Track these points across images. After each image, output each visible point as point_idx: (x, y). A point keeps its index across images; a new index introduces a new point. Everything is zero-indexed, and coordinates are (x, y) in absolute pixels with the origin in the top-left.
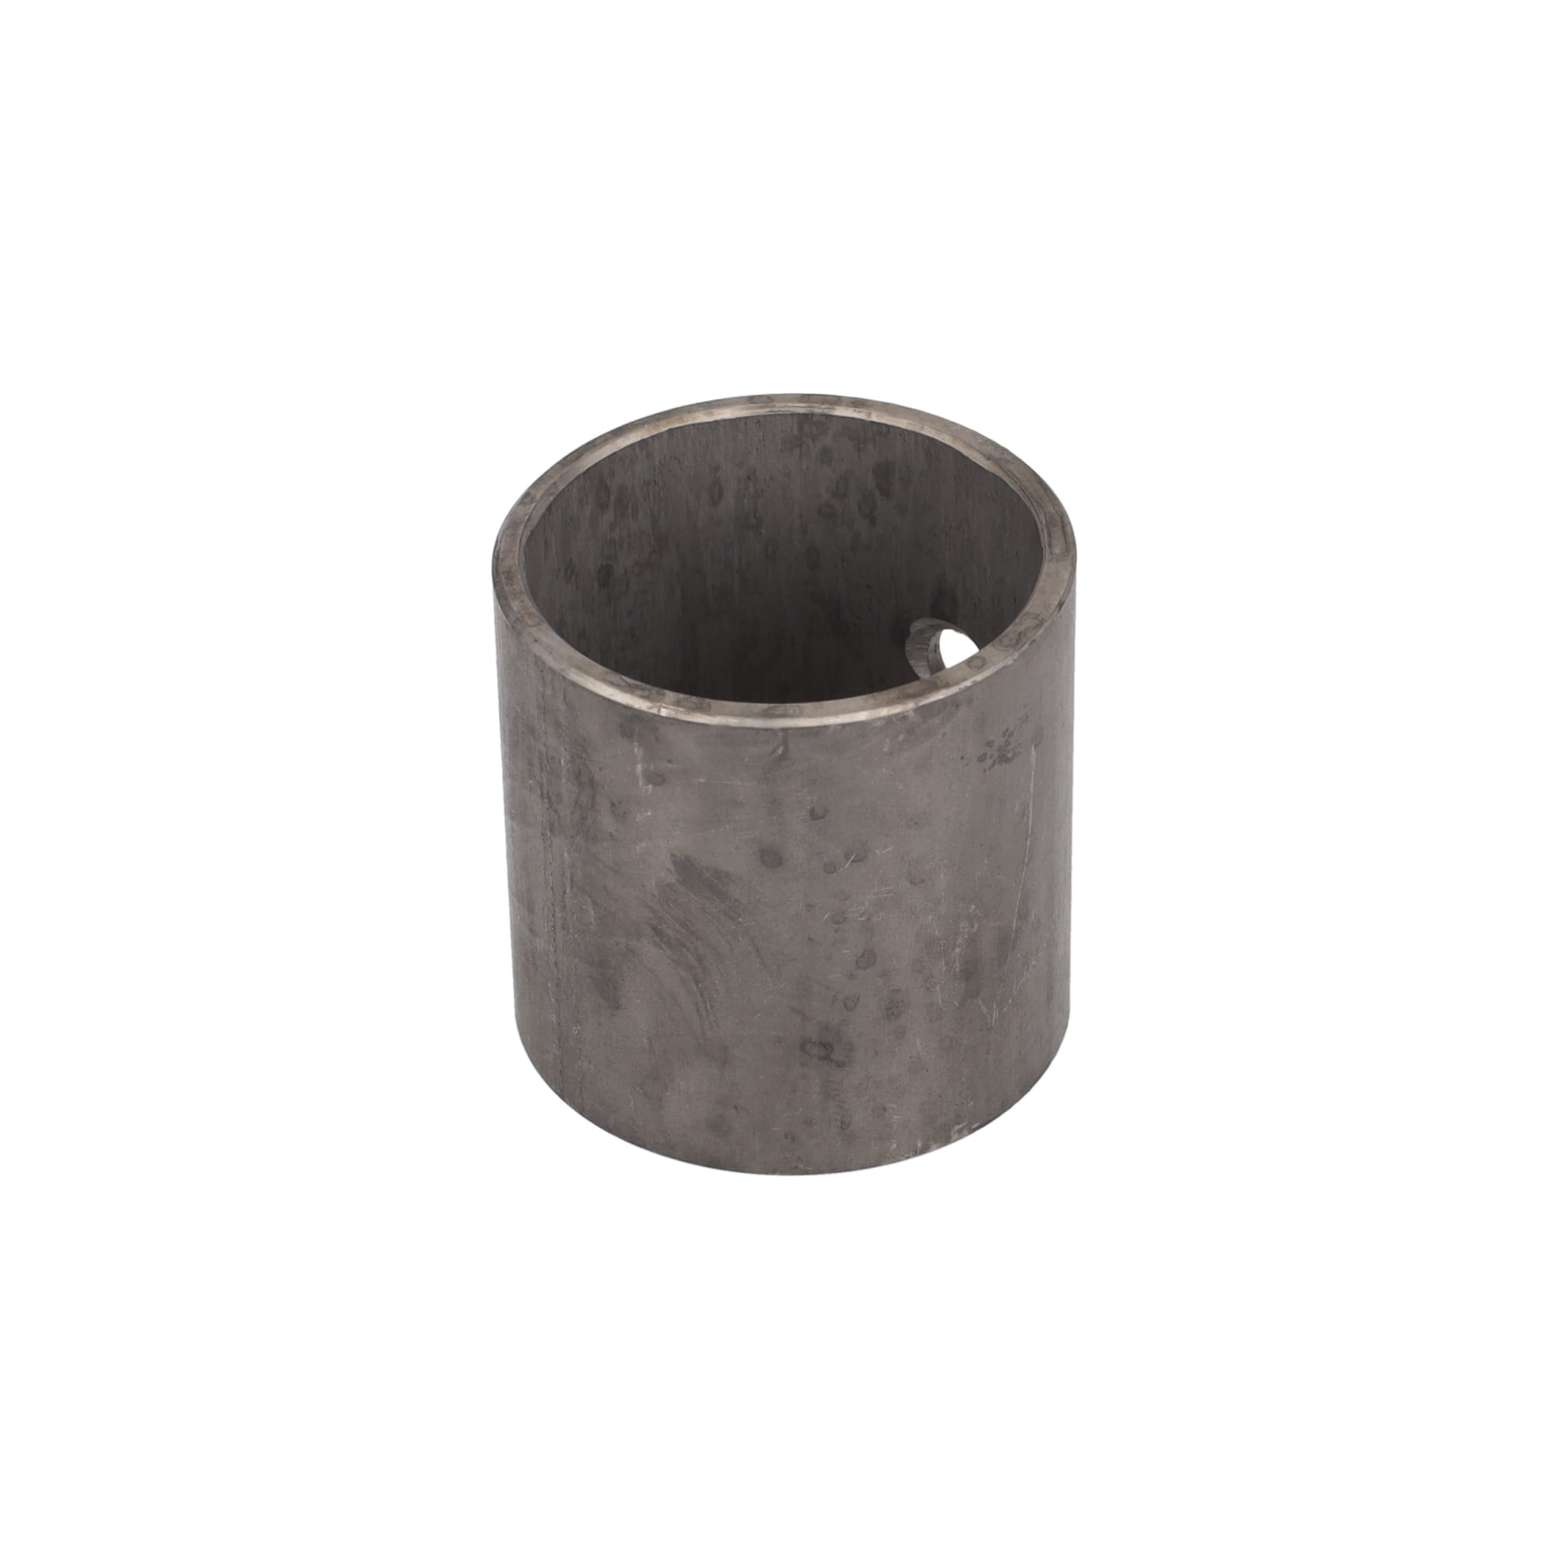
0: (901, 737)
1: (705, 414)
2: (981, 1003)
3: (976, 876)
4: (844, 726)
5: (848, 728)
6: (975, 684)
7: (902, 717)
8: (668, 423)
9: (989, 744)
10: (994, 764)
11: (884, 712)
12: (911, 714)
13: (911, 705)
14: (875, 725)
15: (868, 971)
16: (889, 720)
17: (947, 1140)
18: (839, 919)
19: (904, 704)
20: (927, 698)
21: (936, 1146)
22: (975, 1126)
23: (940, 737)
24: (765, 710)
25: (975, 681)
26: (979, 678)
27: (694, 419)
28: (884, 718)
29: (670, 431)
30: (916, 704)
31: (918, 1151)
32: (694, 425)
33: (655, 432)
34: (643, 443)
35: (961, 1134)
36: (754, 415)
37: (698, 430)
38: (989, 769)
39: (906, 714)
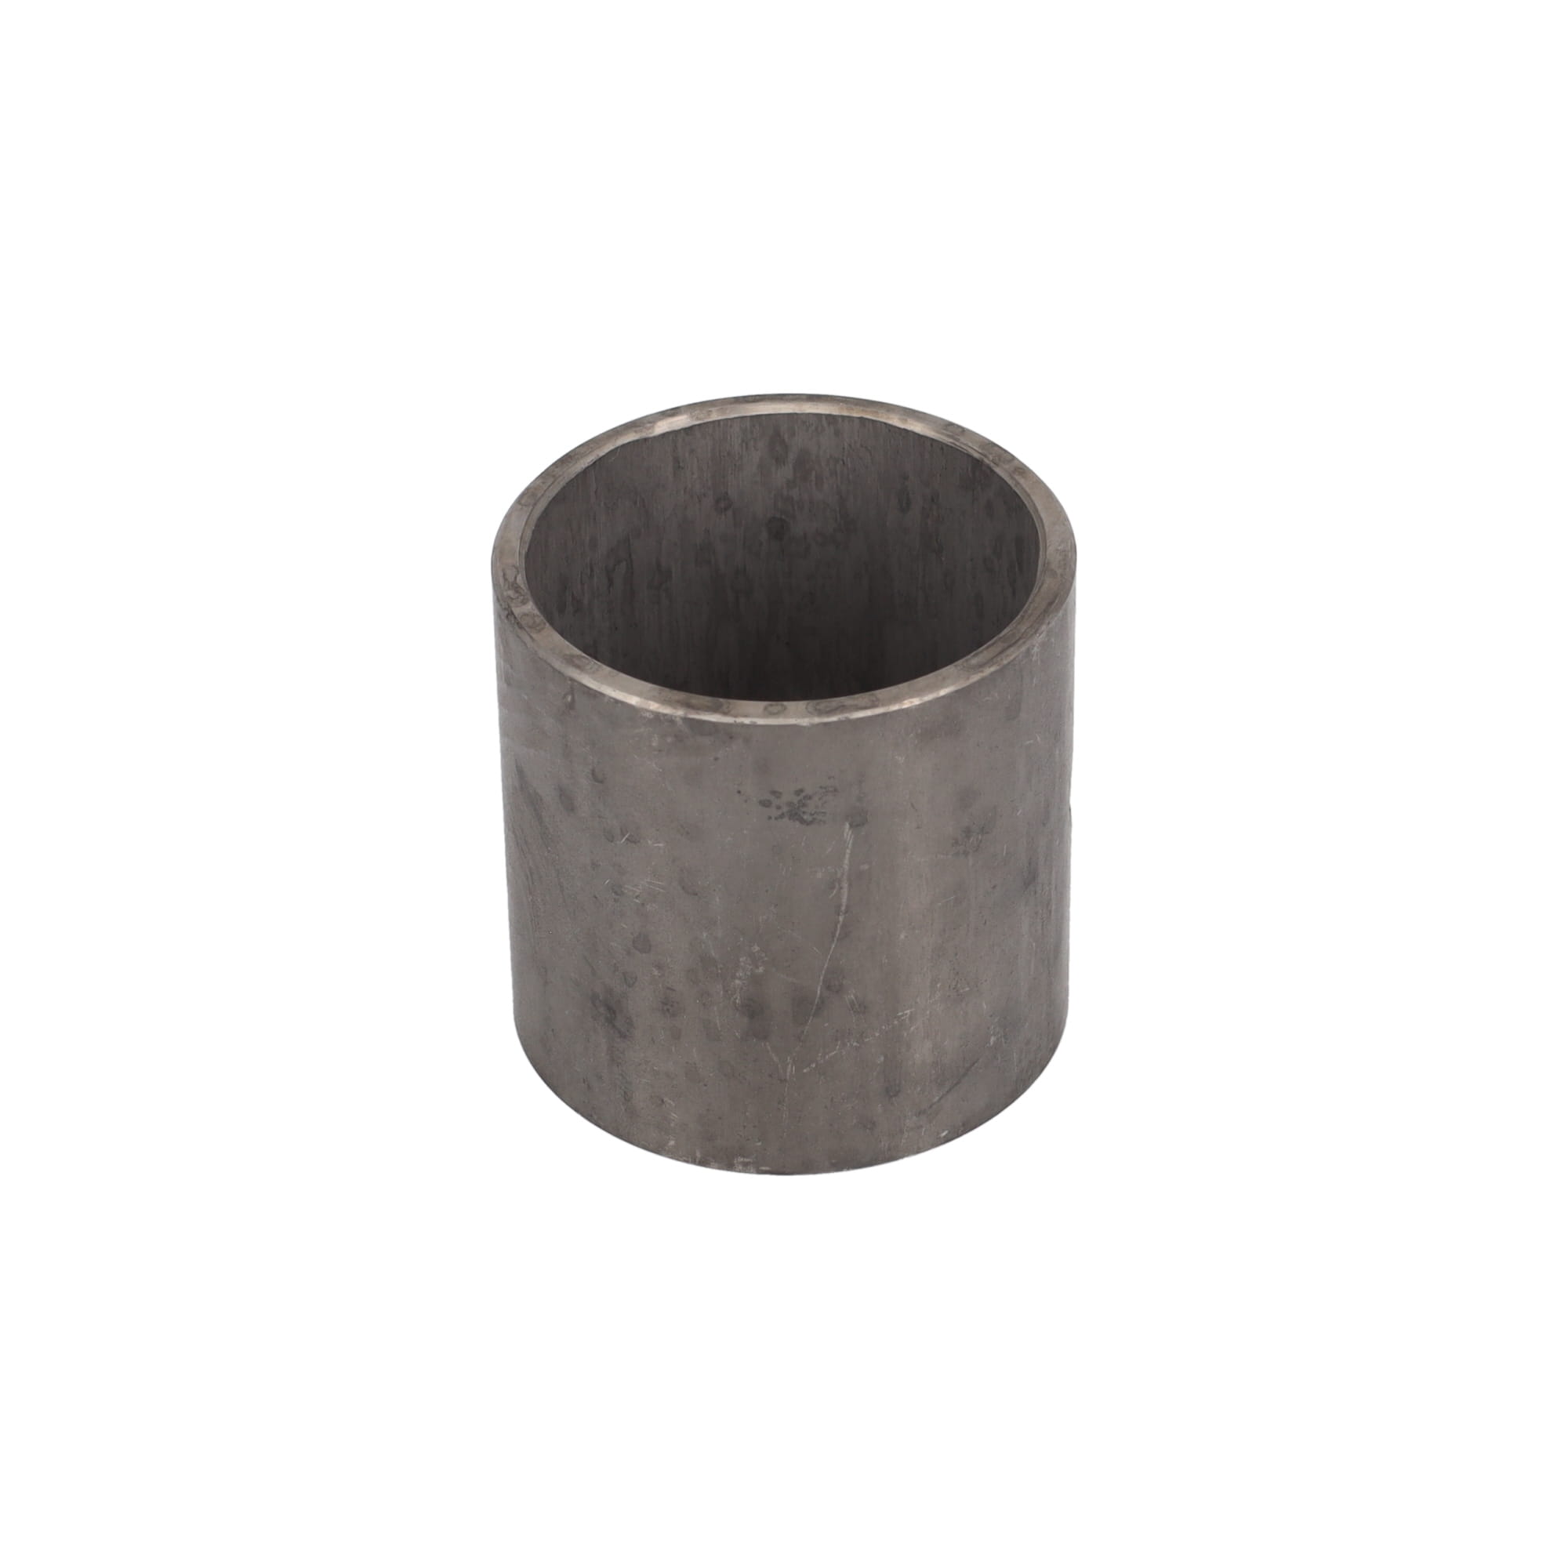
0: (669, 740)
1: (899, 419)
2: (769, 1048)
3: (760, 920)
4: (617, 701)
5: (619, 705)
6: (754, 726)
7: (671, 720)
8: (863, 410)
9: (776, 794)
10: (782, 816)
11: (654, 706)
12: (680, 722)
13: (680, 713)
14: (644, 715)
15: (644, 955)
16: (657, 716)
17: (729, 1167)
18: (617, 891)
19: (675, 708)
20: (698, 714)
21: (716, 1165)
22: (764, 1168)
23: (712, 758)
24: (573, 656)
25: (755, 723)
26: (761, 721)
27: (888, 418)
28: (652, 712)
29: (861, 418)
30: (686, 714)
31: (697, 1161)
32: (885, 424)
33: (845, 413)
34: (830, 418)
35: (746, 1168)
36: (940, 440)
37: (890, 431)
38: (776, 819)
39: (673, 718)
